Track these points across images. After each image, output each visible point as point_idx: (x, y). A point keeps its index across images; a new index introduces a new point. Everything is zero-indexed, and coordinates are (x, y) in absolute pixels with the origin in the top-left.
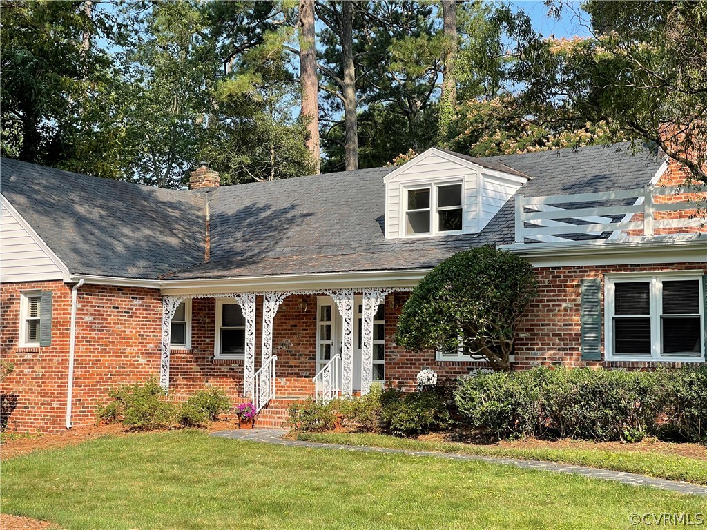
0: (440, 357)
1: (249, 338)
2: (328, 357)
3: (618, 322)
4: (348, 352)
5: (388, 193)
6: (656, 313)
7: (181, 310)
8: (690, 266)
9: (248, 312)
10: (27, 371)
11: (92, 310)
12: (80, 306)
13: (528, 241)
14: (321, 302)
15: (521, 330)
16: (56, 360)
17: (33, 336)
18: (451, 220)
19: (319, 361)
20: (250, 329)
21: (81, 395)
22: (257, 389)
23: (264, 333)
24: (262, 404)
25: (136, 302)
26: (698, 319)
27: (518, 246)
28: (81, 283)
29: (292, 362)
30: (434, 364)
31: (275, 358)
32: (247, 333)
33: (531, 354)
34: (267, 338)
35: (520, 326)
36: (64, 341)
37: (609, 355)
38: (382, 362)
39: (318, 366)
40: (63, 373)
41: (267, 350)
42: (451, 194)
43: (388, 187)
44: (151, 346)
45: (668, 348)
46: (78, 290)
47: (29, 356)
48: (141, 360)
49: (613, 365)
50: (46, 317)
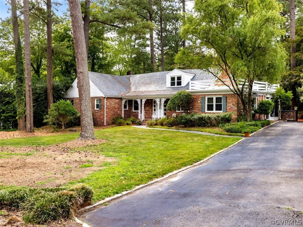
0: (177, 111)
1: (139, 108)
2: (155, 111)
3: (208, 105)
4: (159, 110)
5: (167, 78)
6: (214, 103)
7: (126, 102)
8: (220, 94)
9: (139, 103)
10: (97, 114)
11: (108, 102)
12: (106, 102)
13: (192, 89)
14: (153, 100)
15: (190, 106)
16: (102, 113)
17: (97, 107)
18: (179, 83)
19: (153, 112)
20: (139, 105)
21: (107, 119)
22: (141, 117)
23: (142, 107)
24: (142, 121)
25: (117, 100)
26: (221, 104)
27: (190, 90)
28: (107, 97)
29: (148, 112)
30: (176, 113)
31: (144, 111)
32: (139, 107)
33: (192, 111)
34: (143, 108)
35: (190, 105)
36: (104, 108)
37: (206, 111)
38: (166, 112)
39: (153, 113)
40: (104, 114)
41: (143, 110)
42: (179, 78)
43: (167, 77)
44: (120, 109)
45: (216, 110)
46: (106, 98)
47: (97, 111)
48: (118, 112)
49: (207, 113)
50: (100, 104)
